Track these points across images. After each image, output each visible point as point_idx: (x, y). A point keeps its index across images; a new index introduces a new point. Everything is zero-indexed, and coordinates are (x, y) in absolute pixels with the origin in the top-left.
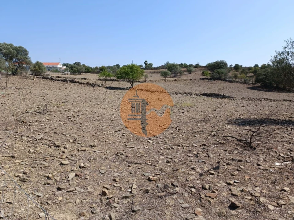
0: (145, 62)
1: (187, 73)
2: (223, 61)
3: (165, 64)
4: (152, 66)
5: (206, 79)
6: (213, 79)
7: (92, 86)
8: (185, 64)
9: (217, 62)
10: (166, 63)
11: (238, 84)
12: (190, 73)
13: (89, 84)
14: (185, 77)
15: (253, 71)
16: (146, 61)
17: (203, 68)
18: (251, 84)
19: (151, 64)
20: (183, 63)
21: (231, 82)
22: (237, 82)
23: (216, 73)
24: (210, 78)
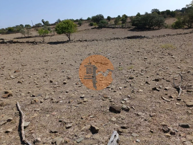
2: (101, 15)
5: (95, 28)
6: (100, 27)
7: (34, 43)
8: (72, 19)
11: (119, 29)
12: (81, 26)
13: (30, 42)
14: (79, 28)
15: (121, 19)
16: (43, 20)
17: (86, 21)
18: (127, 28)
19: (47, 22)
21: (114, 28)
22: (117, 28)
23: (101, 23)
24: (98, 27)
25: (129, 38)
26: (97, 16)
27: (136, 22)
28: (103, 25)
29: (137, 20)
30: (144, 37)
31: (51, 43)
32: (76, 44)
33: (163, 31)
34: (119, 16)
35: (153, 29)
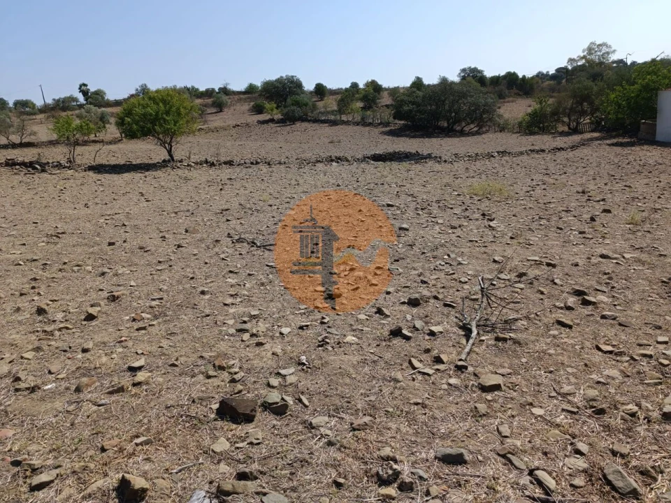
0: (81, 86)
1: (214, 110)
2: (293, 77)
3: (137, 90)
4: (103, 98)
5: (272, 121)
6: (289, 119)
7: (35, 168)
8: (193, 88)
9: (279, 79)
10: (139, 89)
11: (351, 128)
12: (221, 111)
13: (18, 164)
14: (216, 121)
15: (361, 96)
16: (85, 85)
17: (242, 96)
18: (379, 124)
19: (99, 93)
20: (189, 86)
21: (334, 123)
22: (347, 123)
23: (293, 104)
24: (282, 119)
25: (377, 158)
26: (279, 81)
27: (406, 108)
28: (298, 112)
29: (411, 99)
30: (426, 158)
31: (99, 169)
32: (194, 173)
33: (491, 141)
34: (355, 85)
35: (462, 133)
